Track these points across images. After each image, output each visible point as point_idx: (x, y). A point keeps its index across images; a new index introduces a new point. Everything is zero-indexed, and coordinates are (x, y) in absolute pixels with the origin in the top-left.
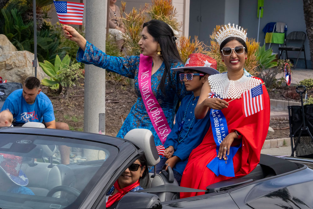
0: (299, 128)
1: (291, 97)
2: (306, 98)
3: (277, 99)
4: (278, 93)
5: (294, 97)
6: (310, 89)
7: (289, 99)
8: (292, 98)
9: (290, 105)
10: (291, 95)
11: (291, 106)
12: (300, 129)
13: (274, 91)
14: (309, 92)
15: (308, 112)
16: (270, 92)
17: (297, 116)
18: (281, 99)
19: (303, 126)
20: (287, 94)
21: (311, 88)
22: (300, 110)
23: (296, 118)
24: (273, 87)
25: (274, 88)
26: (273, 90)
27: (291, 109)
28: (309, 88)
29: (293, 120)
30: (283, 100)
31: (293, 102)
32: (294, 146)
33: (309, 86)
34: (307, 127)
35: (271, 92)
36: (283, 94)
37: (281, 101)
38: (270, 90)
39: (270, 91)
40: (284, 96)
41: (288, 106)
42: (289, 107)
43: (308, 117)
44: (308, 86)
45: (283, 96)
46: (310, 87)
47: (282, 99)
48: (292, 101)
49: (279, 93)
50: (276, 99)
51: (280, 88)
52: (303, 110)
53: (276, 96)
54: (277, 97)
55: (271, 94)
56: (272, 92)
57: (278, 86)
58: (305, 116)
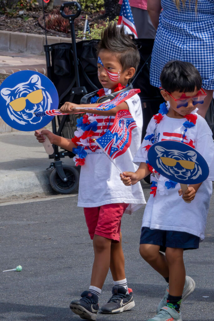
0: (68, 91)
1: (58, 28)
2: (87, 31)
3: (28, 32)
4: (30, 19)
5: (62, 28)
6: (97, 12)
7: (53, 31)
8: (59, 31)
9: (49, 44)
10: (56, 24)
11: (52, 46)
12: (70, 92)
13: (22, 15)
14: (94, 17)
15: (84, 56)
16: (14, 18)
17: (63, 63)
18: (36, 33)
19: (75, 86)
20: (49, 21)
21: (98, 10)
22: (70, 52)
23: (61, 69)
24: (21, 7)
25: (21, 9)
26: (21, 12)
27: (50, 52)
28: (94, 9)
29: (55, 72)
30: (40, 33)
31: (61, 38)
32: (58, 128)
33: (95, 5)
34: (84, 88)
35: (17, 17)
36: (40, 22)
37: (37, 35)
38: (14, 13)
39: (15, 15)
40: (43, 25)
41: (45, 44)
42: (46, 47)
43: (84, 65)
44: (92, 5)
45: (40, 26)
46: (97, 7)
47: (38, 31)
48: (59, 36)
49: (32, 18)
50: (26, 32)
51: (36, 9)
52: (75, 52)
53: (27, 26)
54: (28, 28)
55: (17, 22)
56: (18, 19)
57: (31, 6)
58: (80, 65)
